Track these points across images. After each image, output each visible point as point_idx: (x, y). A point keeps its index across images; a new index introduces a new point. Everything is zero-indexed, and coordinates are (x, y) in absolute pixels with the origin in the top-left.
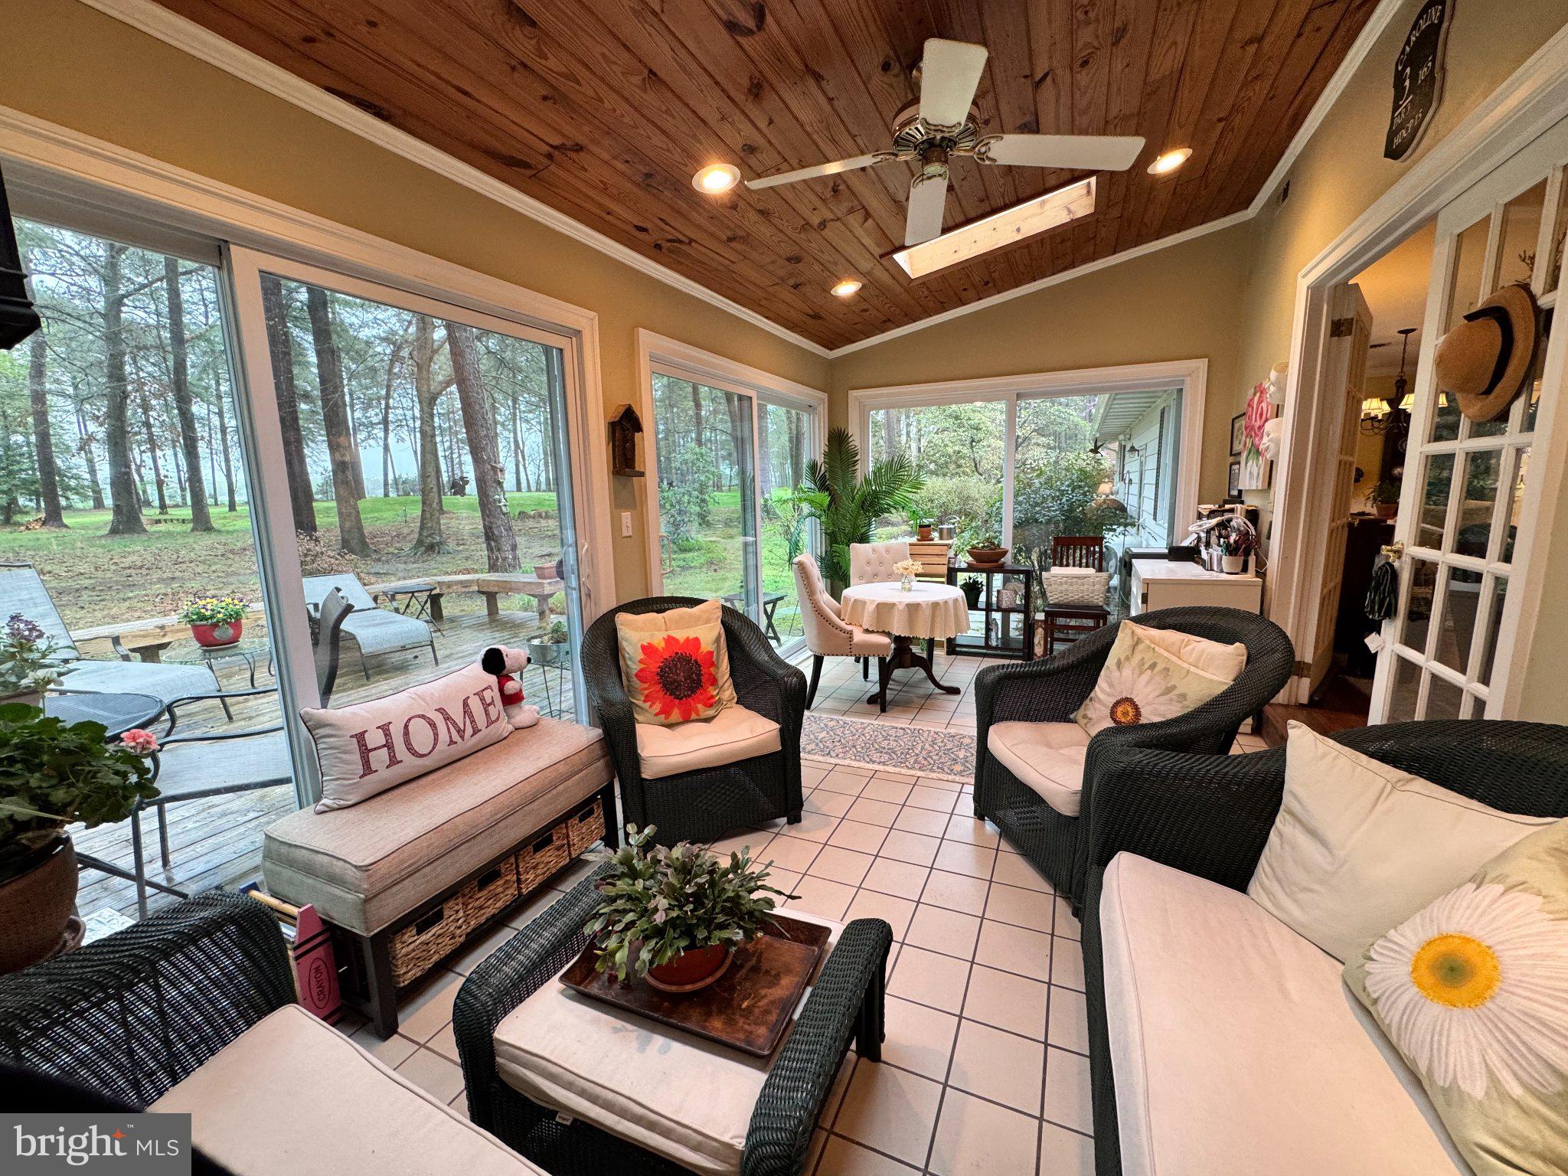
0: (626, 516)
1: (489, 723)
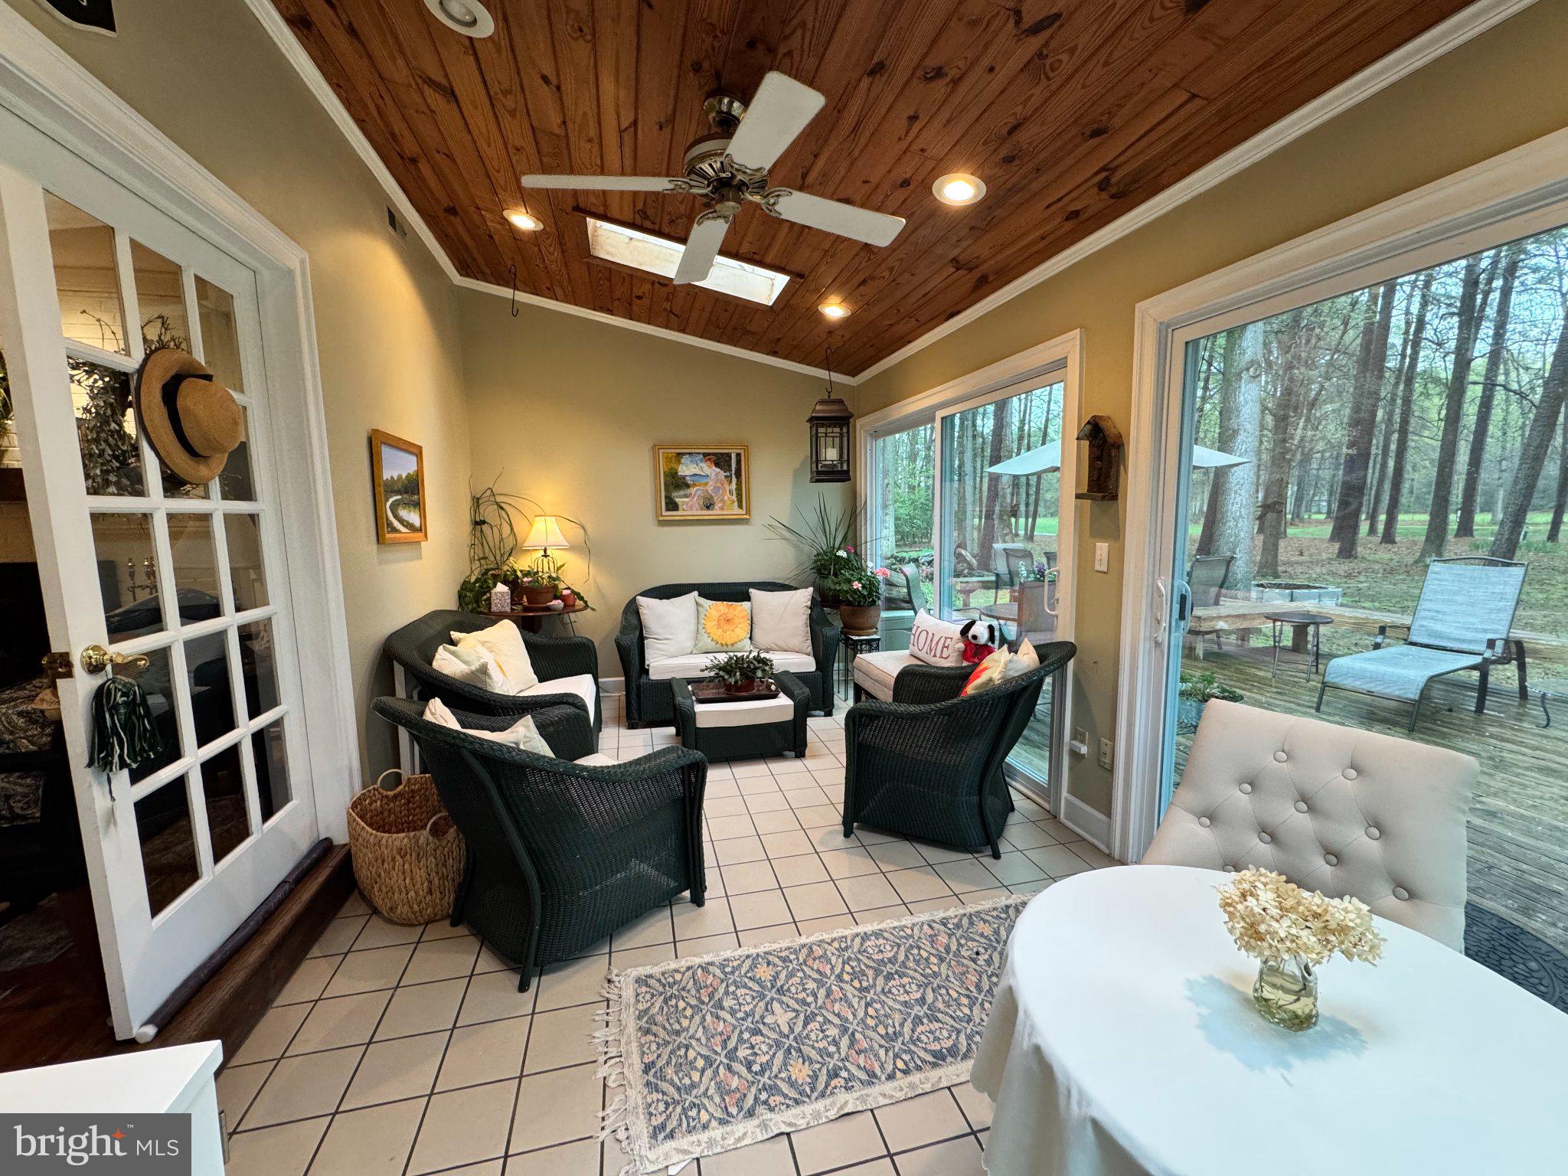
0: (1102, 548)
1: (941, 657)
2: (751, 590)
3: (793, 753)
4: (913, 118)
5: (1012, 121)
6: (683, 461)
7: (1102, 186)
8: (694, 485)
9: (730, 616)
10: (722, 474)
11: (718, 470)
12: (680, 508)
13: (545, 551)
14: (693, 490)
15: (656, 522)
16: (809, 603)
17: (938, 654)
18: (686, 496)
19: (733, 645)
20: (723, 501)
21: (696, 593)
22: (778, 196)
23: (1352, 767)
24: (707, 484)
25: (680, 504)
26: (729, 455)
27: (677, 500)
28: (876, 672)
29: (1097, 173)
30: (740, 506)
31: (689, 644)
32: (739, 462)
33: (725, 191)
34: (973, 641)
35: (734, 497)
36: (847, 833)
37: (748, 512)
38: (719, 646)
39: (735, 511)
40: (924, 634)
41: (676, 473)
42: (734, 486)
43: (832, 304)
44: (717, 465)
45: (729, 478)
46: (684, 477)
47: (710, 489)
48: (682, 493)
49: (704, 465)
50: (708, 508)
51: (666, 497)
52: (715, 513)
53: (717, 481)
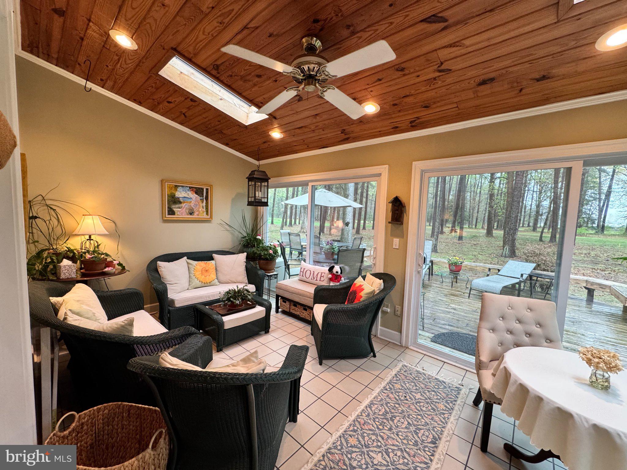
0: (396, 242)
1: (320, 280)
2: (214, 255)
3: (264, 332)
4: (380, 80)
5: (408, 94)
6: (178, 189)
7: (411, 122)
8: (184, 202)
9: (207, 268)
10: (199, 198)
11: (197, 196)
12: (176, 214)
13: (90, 237)
14: (183, 205)
15: (161, 220)
16: (245, 260)
17: (318, 279)
18: (179, 208)
19: (210, 283)
20: (198, 211)
21: (186, 258)
22: (329, 88)
23: (528, 309)
24: (191, 202)
25: (176, 212)
26: (202, 189)
27: (174, 209)
28: (293, 289)
29: (414, 118)
30: (207, 214)
31: (186, 285)
32: (207, 193)
33: (311, 80)
34: (336, 274)
35: (204, 210)
36: (321, 364)
37: (211, 217)
38: (203, 284)
39: (205, 216)
40: (308, 272)
41: (174, 195)
42: (204, 204)
43: (275, 131)
44: (196, 193)
45: (202, 200)
46: (179, 198)
47: (192, 205)
48: (177, 206)
49: (190, 193)
50: (191, 214)
51: (168, 208)
52: (195, 216)
53: (196, 202)
